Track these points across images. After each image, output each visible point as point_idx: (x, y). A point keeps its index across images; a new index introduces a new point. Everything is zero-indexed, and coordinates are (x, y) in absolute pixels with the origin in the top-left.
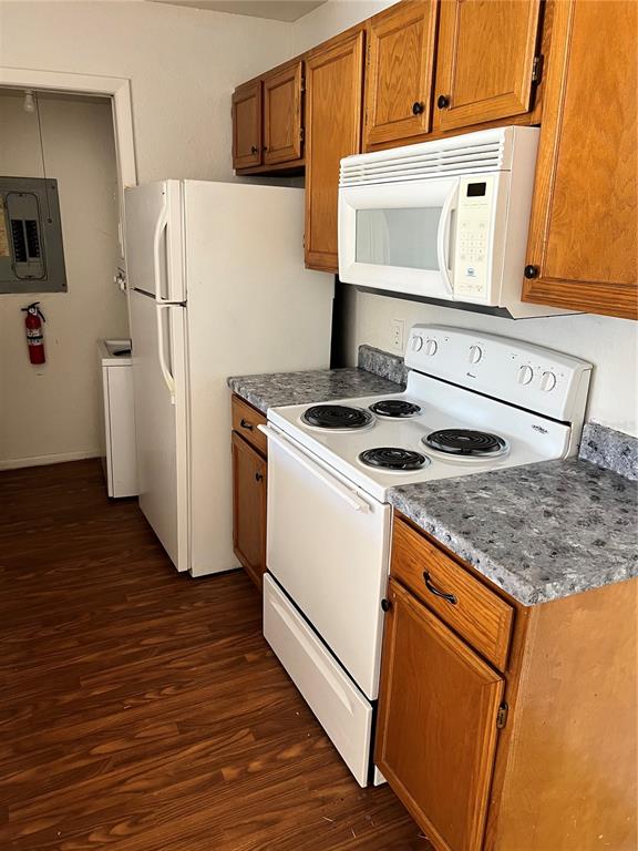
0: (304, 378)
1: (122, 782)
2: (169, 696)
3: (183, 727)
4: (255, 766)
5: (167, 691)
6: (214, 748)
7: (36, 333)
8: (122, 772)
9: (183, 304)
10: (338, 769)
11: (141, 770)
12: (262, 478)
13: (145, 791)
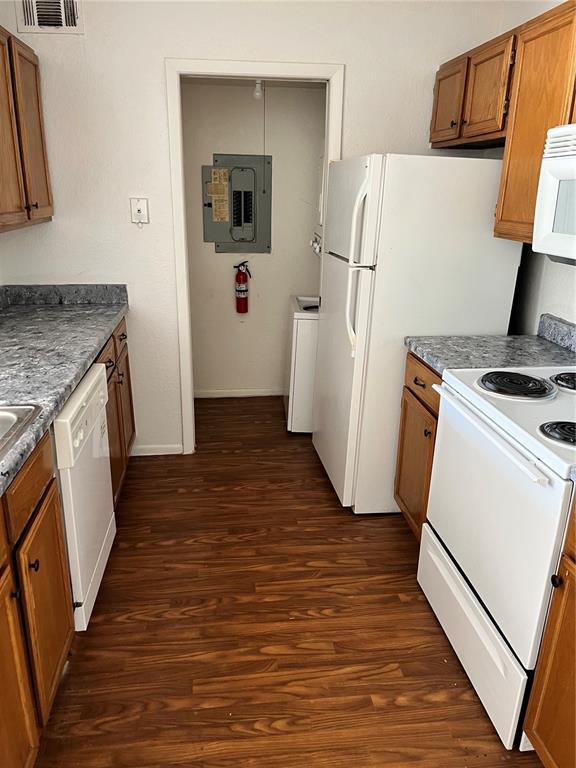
0: (481, 342)
1: (284, 684)
2: (327, 617)
3: (339, 647)
4: (402, 700)
5: (327, 612)
6: (364, 674)
7: (243, 287)
8: (285, 675)
9: (372, 268)
10: (483, 725)
11: (301, 676)
12: (430, 434)
13: (304, 696)
